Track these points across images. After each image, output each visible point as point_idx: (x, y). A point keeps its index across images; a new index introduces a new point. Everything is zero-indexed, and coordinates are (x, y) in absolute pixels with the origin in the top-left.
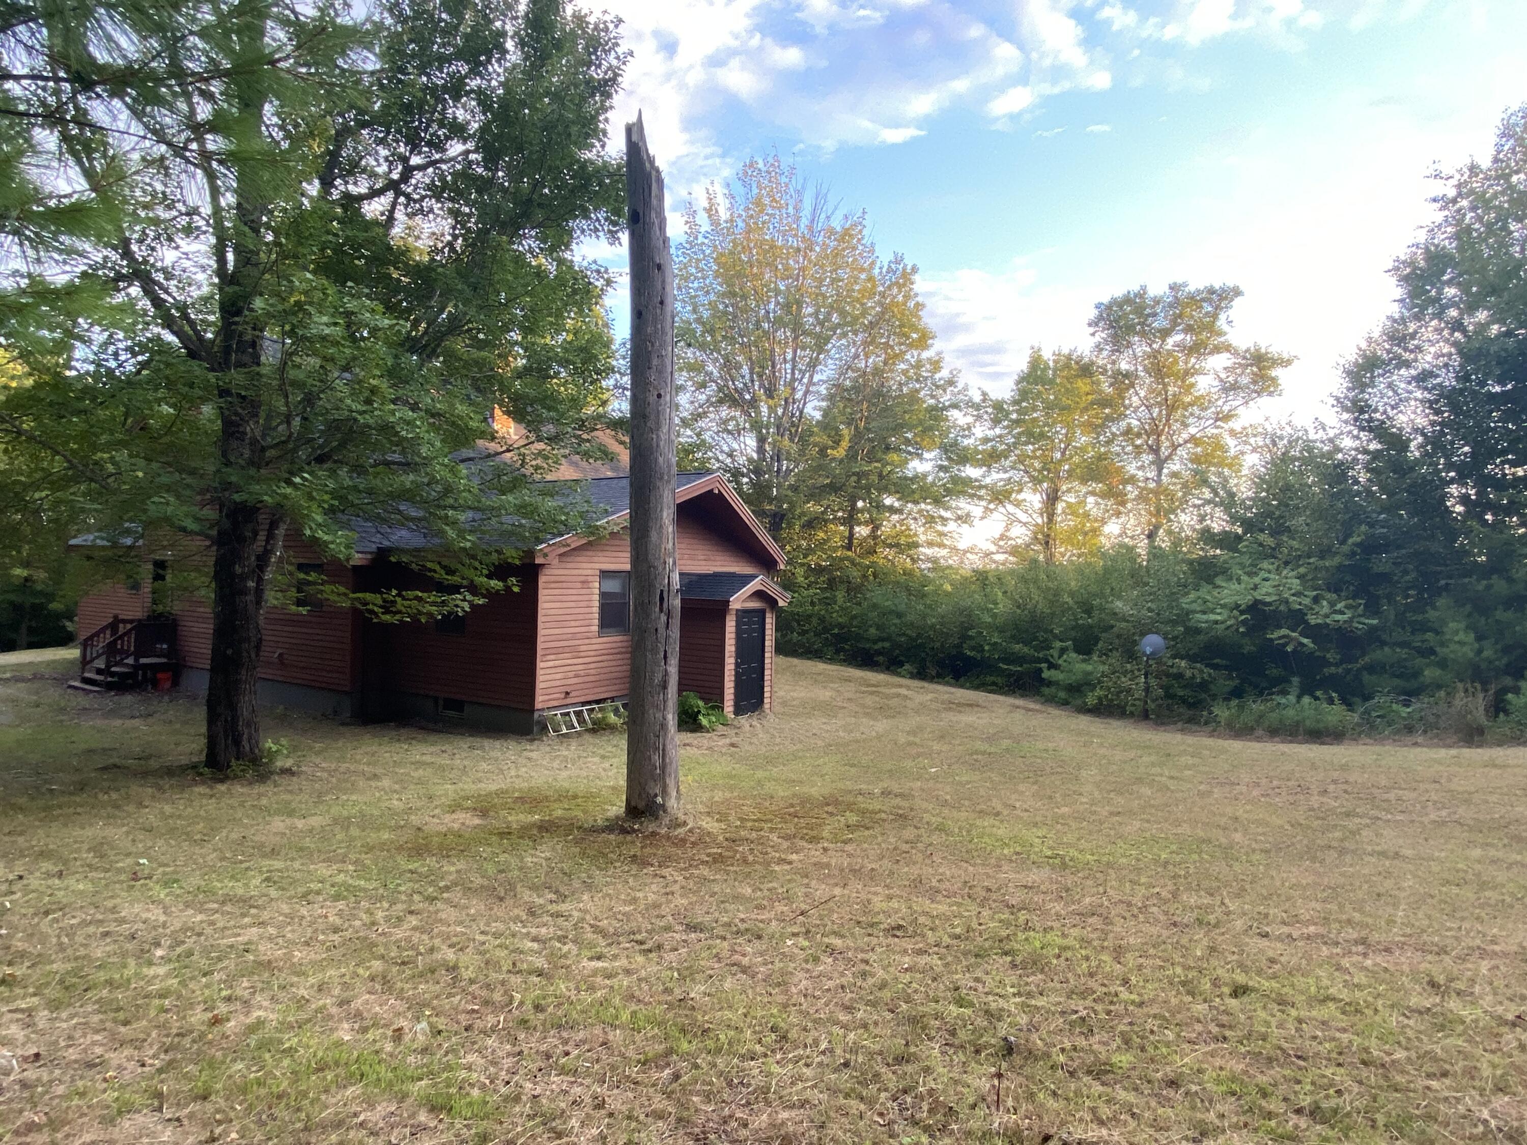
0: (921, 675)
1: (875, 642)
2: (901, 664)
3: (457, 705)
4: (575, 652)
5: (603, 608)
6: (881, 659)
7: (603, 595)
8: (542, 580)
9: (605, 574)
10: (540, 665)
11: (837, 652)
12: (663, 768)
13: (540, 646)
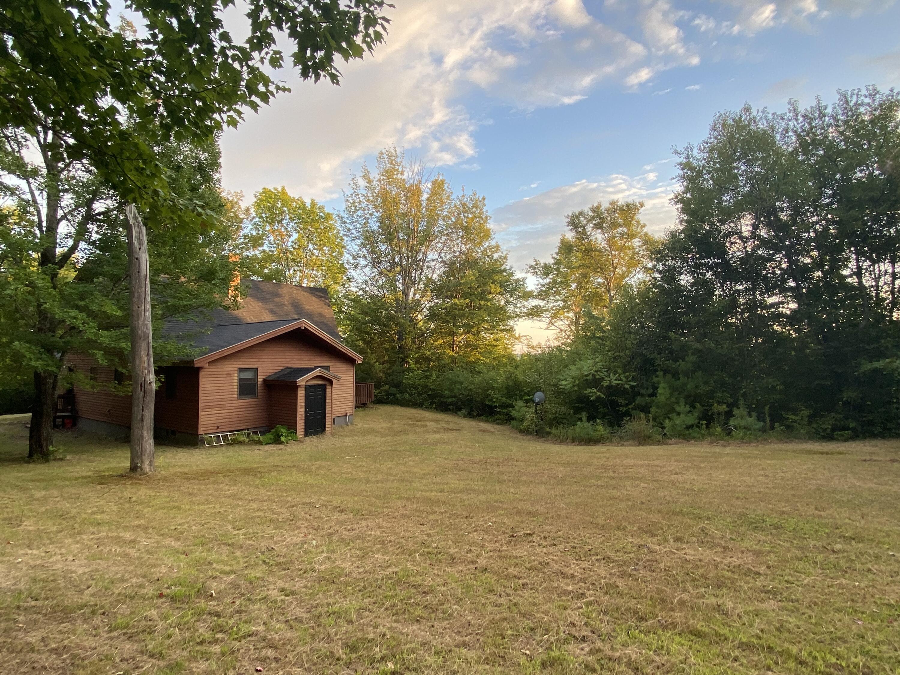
0: (470, 415)
1: (448, 398)
2: (460, 409)
3: (174, 433)
4: (223, 407)
5: (240, 386)
6: (451, 407)
7: (240, 380)
8: (201, 374)
9: (241, 370)
10: (201, 414)
11: (432, 403)
12: (141, 453)
13: (201, 405)
